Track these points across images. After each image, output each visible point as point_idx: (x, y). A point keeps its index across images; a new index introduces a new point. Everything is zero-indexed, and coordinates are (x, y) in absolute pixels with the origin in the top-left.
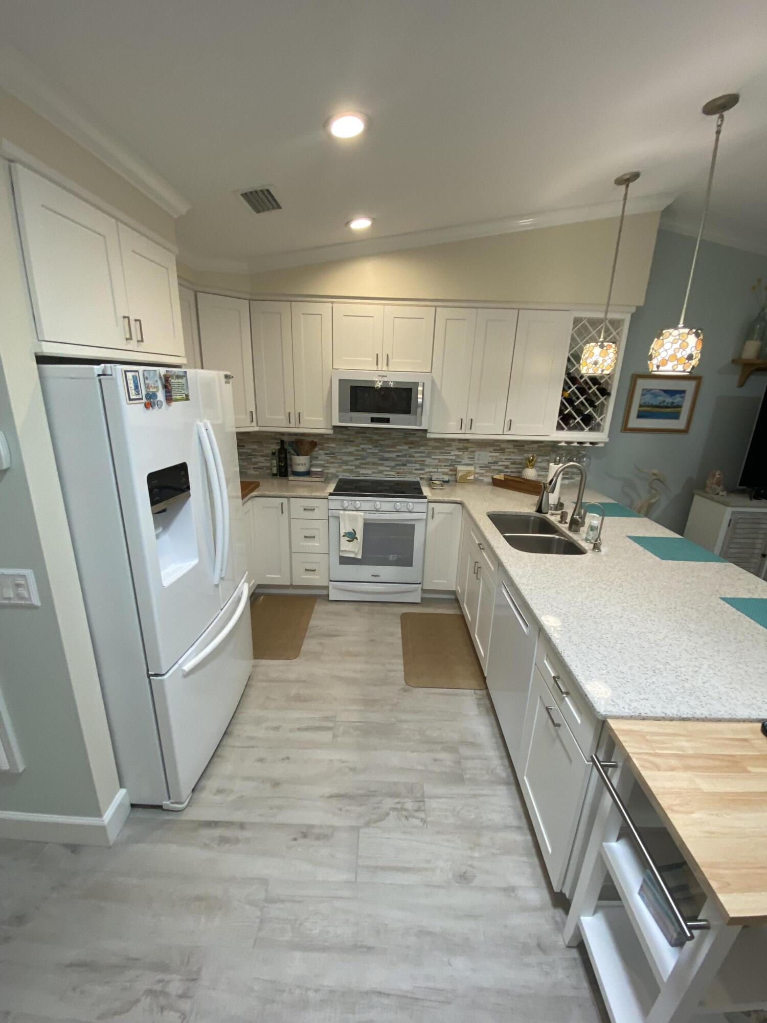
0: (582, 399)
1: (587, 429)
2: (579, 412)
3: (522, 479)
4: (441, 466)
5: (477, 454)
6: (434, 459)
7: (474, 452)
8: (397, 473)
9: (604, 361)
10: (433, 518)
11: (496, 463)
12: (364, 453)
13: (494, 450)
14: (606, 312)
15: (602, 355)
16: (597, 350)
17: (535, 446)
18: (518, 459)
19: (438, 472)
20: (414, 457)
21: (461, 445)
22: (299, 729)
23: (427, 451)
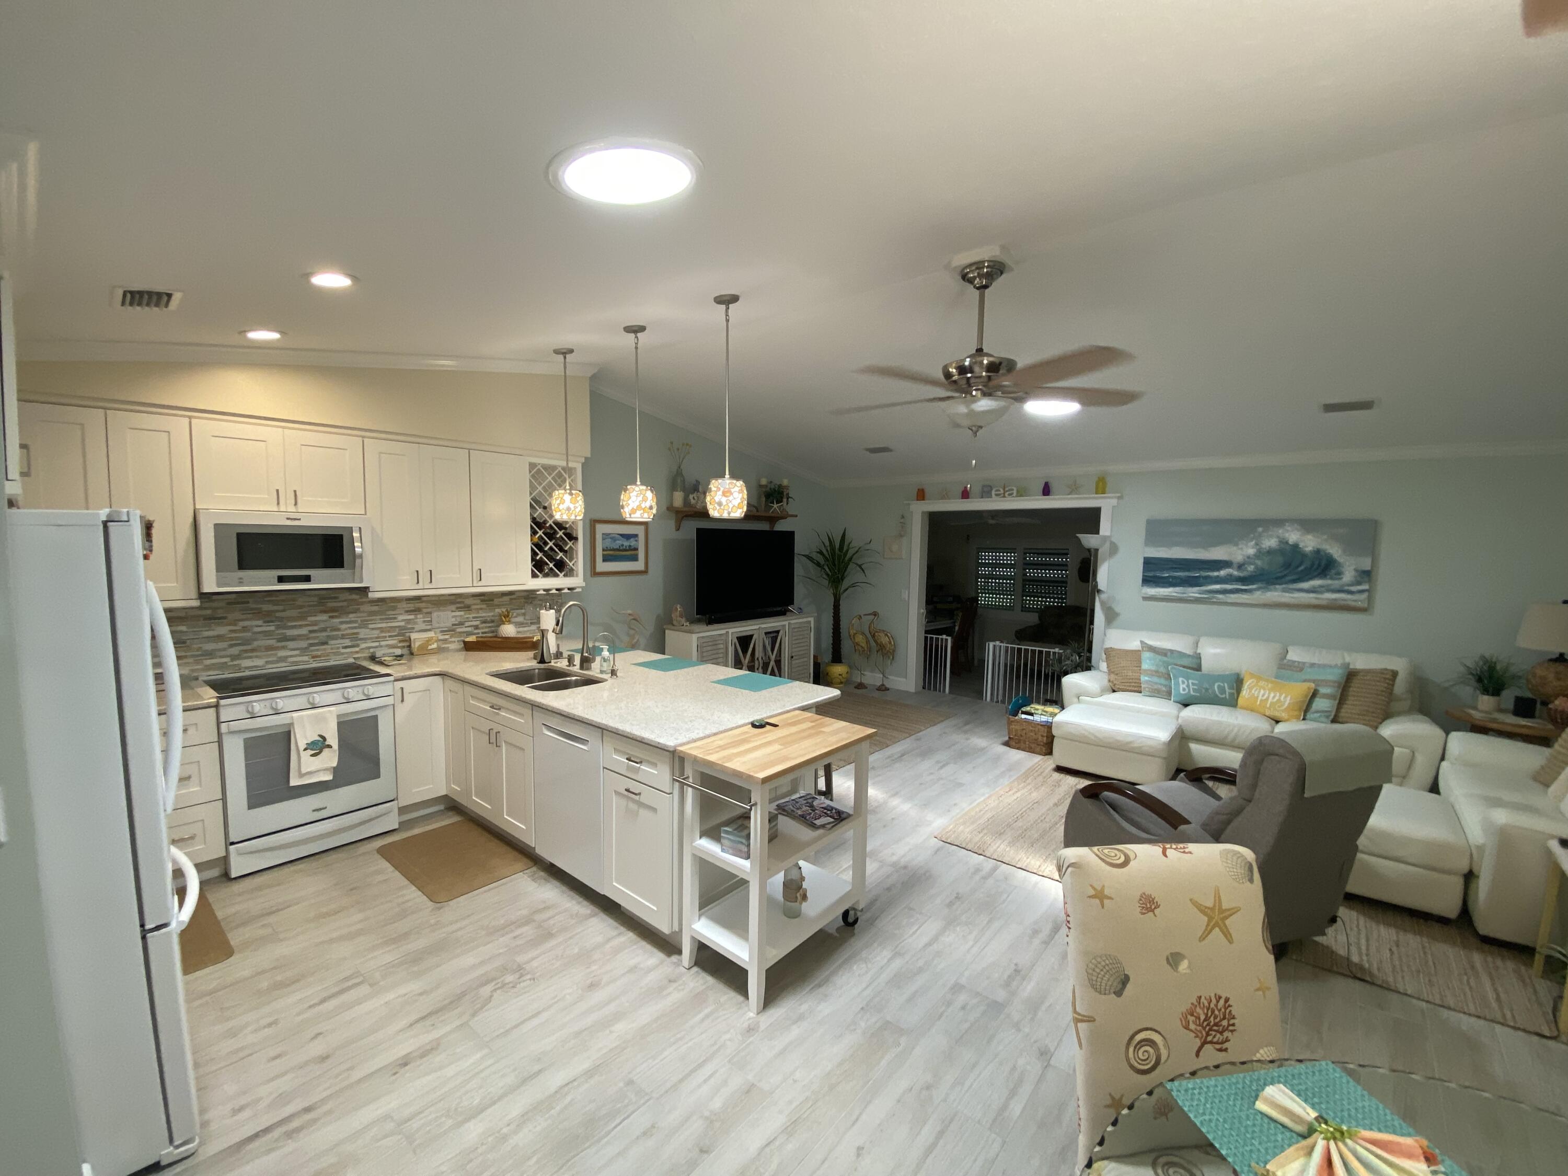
0: (551, 544)
1: (561, 575)
2: (551, 559)
3: (499, 638)
4: (386, 637)
5: (435, 615)
6: (373, 629)
7: (430, 613)
8: (313, 657)
9: (575, 508)
10: (402, 701)
11: (461, 624)
12: (248, 635)
13: (457, 608)
14: (567, 461)
15: (573, 502)
16: (567, 497)
17: (506, 598)
18: (489, 616)
19: (381, 646)
20: (339, 630)
21: (411, 606)
22: (310, 1007)
23: (359, 620)
